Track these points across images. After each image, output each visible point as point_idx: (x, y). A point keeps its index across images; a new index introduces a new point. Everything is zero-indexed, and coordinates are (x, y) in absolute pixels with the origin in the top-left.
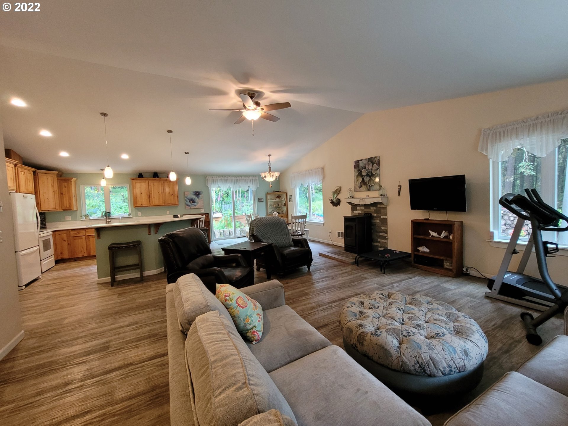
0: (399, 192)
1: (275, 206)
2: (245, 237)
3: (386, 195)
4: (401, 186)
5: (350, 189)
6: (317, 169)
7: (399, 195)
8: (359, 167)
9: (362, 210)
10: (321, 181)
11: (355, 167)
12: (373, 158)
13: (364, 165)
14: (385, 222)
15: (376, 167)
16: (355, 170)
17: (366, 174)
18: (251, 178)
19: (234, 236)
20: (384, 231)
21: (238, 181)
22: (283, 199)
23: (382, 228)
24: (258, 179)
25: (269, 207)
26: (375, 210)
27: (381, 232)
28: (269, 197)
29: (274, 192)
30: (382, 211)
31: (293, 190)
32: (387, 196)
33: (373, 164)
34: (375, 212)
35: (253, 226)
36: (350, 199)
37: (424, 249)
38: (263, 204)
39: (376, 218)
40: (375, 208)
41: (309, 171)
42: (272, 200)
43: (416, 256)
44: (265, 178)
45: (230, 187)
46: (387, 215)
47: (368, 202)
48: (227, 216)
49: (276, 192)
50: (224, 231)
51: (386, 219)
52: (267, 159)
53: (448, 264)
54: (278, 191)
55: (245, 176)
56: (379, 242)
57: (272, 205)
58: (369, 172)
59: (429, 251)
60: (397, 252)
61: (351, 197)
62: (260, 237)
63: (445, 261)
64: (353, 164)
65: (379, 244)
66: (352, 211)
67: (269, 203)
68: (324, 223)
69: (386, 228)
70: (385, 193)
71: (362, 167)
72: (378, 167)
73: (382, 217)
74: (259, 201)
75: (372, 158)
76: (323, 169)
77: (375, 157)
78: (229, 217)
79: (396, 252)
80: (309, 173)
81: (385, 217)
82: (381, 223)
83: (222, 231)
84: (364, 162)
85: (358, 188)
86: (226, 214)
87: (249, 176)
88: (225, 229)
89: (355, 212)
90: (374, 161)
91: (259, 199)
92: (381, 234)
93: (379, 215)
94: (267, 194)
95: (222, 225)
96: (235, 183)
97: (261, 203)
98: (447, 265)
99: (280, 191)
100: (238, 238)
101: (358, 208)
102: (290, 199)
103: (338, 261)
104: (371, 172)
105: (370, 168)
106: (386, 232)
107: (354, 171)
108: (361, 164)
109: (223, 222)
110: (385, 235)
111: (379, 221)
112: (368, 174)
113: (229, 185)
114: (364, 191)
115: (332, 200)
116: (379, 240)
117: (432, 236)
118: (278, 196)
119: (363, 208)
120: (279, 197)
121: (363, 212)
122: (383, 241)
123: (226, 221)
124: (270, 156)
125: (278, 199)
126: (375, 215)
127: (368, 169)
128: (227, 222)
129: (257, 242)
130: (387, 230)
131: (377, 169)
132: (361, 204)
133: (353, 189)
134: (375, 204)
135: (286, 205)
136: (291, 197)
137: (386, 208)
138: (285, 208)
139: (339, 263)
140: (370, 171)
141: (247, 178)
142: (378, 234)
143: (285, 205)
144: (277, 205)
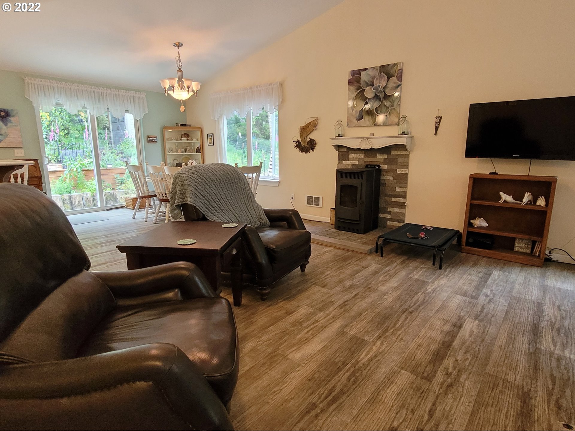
0: (437, 128)
1: (179, 151)
2: (123, 207)
3: (411, 133)
4: (441, 117)
5: (340, 123)
6: (271, 84)
7: (436, 134)
8: (358, 81)
9: (359, 160)
10: (277, 108)
11: (350, 82)
12: (390, 67)
13: (371, 79)
14: (403, 179)
15: (395, 83)
16: (351, 87)
17: (373, 95)
18: (131, 93)
19: (99, 206)
20: (401, 194)
21: (103, 98)
22: (194, 140)
23: (398, 189)
24: (144, 97)
25: (167, 153)
26: (385, 159)
27: (395, 196)
28: (167, 135)
29: (177, 125)
30: (400, 160)
31: (217, 123)
32: (412, 135)
33: (389, 76)
34: (386, 162)
35: (183, 185)
36: (338, 139)
37: (480, 223)
38: (158, 147)
39: (386, 172)
40: (386, 156)
41: (251, 88)
42: (174, 141)
43: (469, 234)
44: (171, 92)
45: (84, 107)
46: (408, 168)
47: (378, 144)
48: (75, 170)
49: (182, 125)
50: (70, 198)
51: (406, 175)
52: (172, 53)
53: (523, 245)
54: (185, 125)
55: (118, 88)
56: (389, 213)
57: (174, 149)
58: (381, 92)
59: (487, 225)
60: (428, 228)
61: (339, 136)
62: (203, 210)
63: (517, 241)
64: (347, 77)
65: (389, 216)
66: (339, 160)
67: (168, 146)
68: (279, 182)
69: (404, 190)
70: (409, 130)
71: (366, 82)
72: (400, 83)
73: (399, 171)
74: (149, 142)
75: (389, 65)
76: (281, 85)
77: (395, 64)
78: (79, 170)
79: (426, 229)
80: (252, 92)
81: (404, 171)
82: (395, 181)
83: (67, 198)
84: (371, 73)
85: (355, 121)
86: (72, 166)
87: (127, 90)
88: (73, 193)
89: (344, 162)
90: (392, 72)
91: (148, 137)
92: (393, 199)
93: (394, 167)
94: (165, 128)
95: (66, 186)
96: (97, 100)
97: (152, 145)
98: (521, 247)
99: (190, 125)
100: (108, 210)
101: (351, 156)
102: (211, 141)
103: (337, 248)
104: (384, 91)
105: (384, 84)
106: (404, 196)
107: (349, 89)
108: (364, 77)
109: (68, 181)
110: (402, 200)
111: (391, 178)
112: (378, 96)
113: (83, 102)
114: (368, 126)
115: (298, 142)
116: (390, 209)
117: (505, 201)
118: (185, 134)
119: (362, 156)
120: (187, 135)
121: (362, 163)
122: (397, 210)
123: (74, 178)
124: (179, 45)
125: (184, 140)
126: (385, 167)
127: (379, 86)
128: (75, 180)
129: (194, 220)
130: (406, 193)
131: (398, 87)
132: (362, 148)
133: (345, 122)
134: (386, 150)
135: (201, 151)
136: (212, 137)
137: (407, 156)
138: (199, 155)
139: (344, 252)
140: (382, 90)
141: (123, 92)
142: (388, 199)
143: (198, 151)
144: (183, 150)
